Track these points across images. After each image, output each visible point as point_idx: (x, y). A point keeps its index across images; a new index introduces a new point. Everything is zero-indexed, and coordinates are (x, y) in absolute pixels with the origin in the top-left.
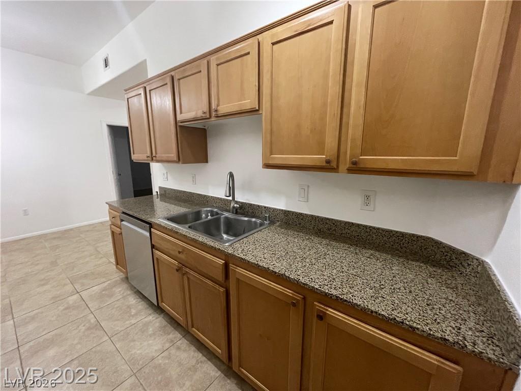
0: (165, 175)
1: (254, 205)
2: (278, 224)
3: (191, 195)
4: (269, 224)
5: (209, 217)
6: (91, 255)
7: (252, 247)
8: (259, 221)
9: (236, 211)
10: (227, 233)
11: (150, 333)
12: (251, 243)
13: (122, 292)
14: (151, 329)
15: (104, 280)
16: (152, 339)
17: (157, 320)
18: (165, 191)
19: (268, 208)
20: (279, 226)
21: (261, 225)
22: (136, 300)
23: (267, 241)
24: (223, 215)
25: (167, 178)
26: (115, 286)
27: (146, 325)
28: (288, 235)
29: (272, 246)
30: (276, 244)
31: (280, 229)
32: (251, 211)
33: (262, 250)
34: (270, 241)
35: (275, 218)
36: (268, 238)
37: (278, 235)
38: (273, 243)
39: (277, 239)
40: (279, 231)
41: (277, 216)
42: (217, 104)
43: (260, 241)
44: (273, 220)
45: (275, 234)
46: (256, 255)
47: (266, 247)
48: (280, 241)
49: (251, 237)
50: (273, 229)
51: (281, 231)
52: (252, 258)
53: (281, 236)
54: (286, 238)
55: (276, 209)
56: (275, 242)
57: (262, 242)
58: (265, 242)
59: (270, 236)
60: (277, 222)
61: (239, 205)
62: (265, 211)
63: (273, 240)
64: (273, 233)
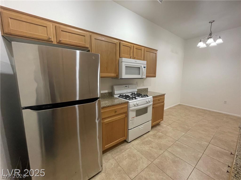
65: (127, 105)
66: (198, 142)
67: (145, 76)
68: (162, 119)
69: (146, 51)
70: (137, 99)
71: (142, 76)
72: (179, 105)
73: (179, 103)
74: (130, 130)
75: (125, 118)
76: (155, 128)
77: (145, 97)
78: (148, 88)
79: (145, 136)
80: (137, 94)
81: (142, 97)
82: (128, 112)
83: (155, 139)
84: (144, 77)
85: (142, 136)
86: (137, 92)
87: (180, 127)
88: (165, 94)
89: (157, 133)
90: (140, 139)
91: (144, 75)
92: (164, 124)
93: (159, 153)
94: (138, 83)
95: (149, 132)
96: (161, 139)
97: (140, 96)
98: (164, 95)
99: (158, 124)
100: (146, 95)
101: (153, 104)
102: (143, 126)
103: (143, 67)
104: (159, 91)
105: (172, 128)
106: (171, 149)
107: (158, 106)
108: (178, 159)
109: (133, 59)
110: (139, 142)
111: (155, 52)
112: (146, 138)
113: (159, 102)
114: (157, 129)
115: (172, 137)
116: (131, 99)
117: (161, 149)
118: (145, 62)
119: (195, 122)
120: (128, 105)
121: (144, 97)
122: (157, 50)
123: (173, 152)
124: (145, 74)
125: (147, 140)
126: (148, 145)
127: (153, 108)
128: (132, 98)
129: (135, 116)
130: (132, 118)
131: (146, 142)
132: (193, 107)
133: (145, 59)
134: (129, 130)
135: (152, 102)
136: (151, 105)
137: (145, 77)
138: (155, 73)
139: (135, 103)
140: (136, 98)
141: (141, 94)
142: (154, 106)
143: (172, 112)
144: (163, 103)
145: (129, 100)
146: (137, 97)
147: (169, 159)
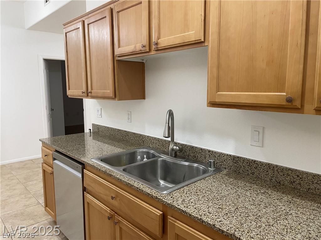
0: (100, 111)
1: (196, 147)
2: (225, 172)
3: (127, 134)
4: (214, 171)
5: (145, 160)
6: (21, 194)
7: (194, 197)
8: (202, 167)
9: (175, 155)
10: (164, 179)
12: (193, 193)
19: (212, 152)
20: (226, 175)
21: (205, 172)
23: (212, 192)
24: (160, 157)
25: (101, 115)
28: (237, 186)
29: (218, 199)
30: (223, 197)
31: (228, 178)
32: (192, 155)
33: (206, 203)
34: (216, 192)
35: (221, 165)
36: (213, 188)
37: (226, 186)
38: (220, 195)
39: (224, 191)
40: (227, 181)
41: (224, 162)
42: (158, 37)
43: (204, 192)
44: (219, 166)
45: (221, 185)
46: (199, 208)
47: (210, 199)
48: (228, 193)
49: (193, 185)
50: (219, 178)
51: (229, 181)
52: (194, 212)
53: (229, 187)
54: (235, 190)
55: (222, 154)
56: (221, 194)
57: (205, 193)
58: (210, 192)
59: (216, 186)
60: (224, 169)
61: (179, 148)
62: (210, 155)
63: (219, 191)
64: (219, 183)
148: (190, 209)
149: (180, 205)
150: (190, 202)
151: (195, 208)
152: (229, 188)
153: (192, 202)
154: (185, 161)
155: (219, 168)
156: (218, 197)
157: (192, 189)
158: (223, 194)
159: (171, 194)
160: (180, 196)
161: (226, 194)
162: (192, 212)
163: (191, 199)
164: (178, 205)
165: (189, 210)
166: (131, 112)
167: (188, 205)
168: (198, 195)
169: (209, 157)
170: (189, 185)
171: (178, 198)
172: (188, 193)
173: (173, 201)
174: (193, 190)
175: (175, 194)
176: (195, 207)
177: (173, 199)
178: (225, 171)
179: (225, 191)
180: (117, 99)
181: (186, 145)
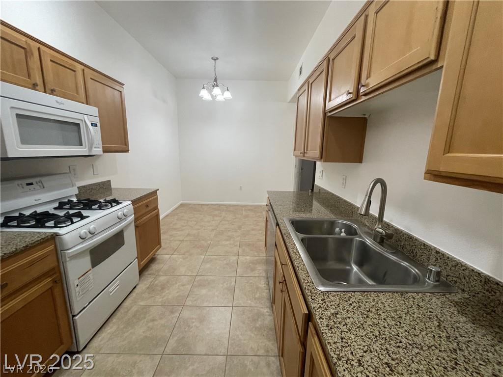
0: (321, 173)
1: (416, 239)
4: (435, 286)
5: (343, 234)
7: (357, 318)
8: (414, 270)
11: (258, 325)
12: (362, 309)
13: (261, 271)
14: (260, 323)
15: (256, 254)
16: (256, 333)
17: (269, 317)
18: (320, 190)
19: (443, 255)
20: (456, 304)
22: (265, 285)
23: (399, 324)
24: (361, 237)
25: (322, 176)
26: (259, 263)
27: (259, 315)
28: (468, 339)
29: (401, 345)
30: (414, 345)
31: (456, 313)
32: (408, 247)
33: (370, 338)
34: (406, 328)
35: (456, 282)
36: (408, 318)
37: (439, 326)
38: (410, 338)
39: (427, 334)
40: (448, 317)
41: (463, 280)
42: (367, 75)
43: (383, 316)
44: (450, 282)
45: (430, 318)
46: (349, 341)
47: (384, 336)
48: (432, 344)
49: (373, 295)
50: (434, 304)
51: (455, 319)
52: (335, 343)
53: (443, 332)
54: (455, 344)
55: (462, 266)
56: (415, 339)
57: (384, 319)
58: (394, 322)
59: (415, 316)
60: (460, 291)
61: (386, 232)
62: (437, 259)
63: (415, 330)
64: (429, 313)
65: (52, 247)
66: (225, 262)
67: (101, 150)
68: (159, 244)
69: (91, 79)
70: (88, 217)
71: (90, 149)
72: (182, 205)
73: (181, 202)
74: (79, 315)
75: (51, 288)
76: (147, 271)
77: (112, 206)
78: (109, 181)
79: (126, 303)
80: (79, 202)
81: (100, 209)
82: (59, 266)
83: (153, 297)
84: (98, 150)
85: (119, 308)
86: (76, 195)
87: (194, 247)
88: (158, 190)
89: (155, 282)
90: (114, 320)
91: (95, 147)
92: (163, 255)
93: (171, 323)
94: (74, 170)
95: (135, 287)
96: (168, 290)
97: (93, 207)
98: (155, 193)
99: (153, 260)
100: (112, 200)
101: (136, 220)
102: (116, 285)
103: (90, 125)
104: (142, 185)
105: (181, 256)
106: (192, 299)
107: (147, 220)
108: (208, 309)
109: (45, 92)
110: (115, 328)
111: (117, 87)
112: (132, 307)
113: (147, 210)
114: (152, 272)
115: (186, 274)
116: (64, 222)
117: (172, 312)
118: (94, 111)
119: (213, 230)
120: (56, 246)
121: (106, 206)
122: (123, 85)
123: (195, 302)
124: (99, 145)
125: (136, 309)
126: (142, 321)
127: (136, 227)
128: (69, 219)
129: (90, 267)
130: (79, 279)
131: (134, 316)
132: (204, 205)
133: (91, 100)
134: (74, 316)
135: (131, 215)
136: (132, 222)
137: (101, 153)
138: (125, 142)
139: (83, 231)
140: (84, 215)
141: (95, 201)
142: (138, 222)
143: (173, 223)
144: (156, 211)
145: (56, 226)
146: (85, 213)
147: (194, 320)
148: (332, 335)
149: (323, 319)
150: (344, 323)
151: (342, 339)
152: (444, 334)
153: (346, 324)
154: (392, 253)
155: (449, 286)
156: (404, 340)
157: (366, 302)
158: (418, 340)
159: (327, 294)
160: (337, 303)
161: (427, 343)
162: (330, 341)
163: (349, 318)
164: (321, 318)
165: (329, 335)
166: (346, 177)
167: (336, 326)
168: (367, 317)
169: (435, 260)
170: (366, 293)
171: (331, 306)
172: (354, 304)
173: (320, 307)
174: (367, 304)
175: (332, 298)
176: (343, 335)
177: (322, 304)
178: (459, 296)
179: (429, 335)
180: (322, 160)
181: (402, 232)
